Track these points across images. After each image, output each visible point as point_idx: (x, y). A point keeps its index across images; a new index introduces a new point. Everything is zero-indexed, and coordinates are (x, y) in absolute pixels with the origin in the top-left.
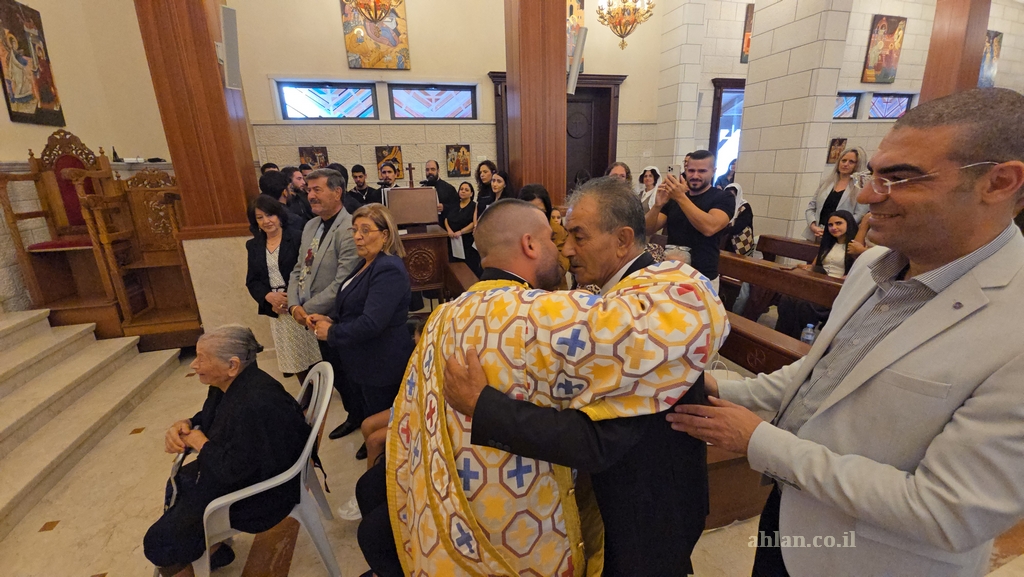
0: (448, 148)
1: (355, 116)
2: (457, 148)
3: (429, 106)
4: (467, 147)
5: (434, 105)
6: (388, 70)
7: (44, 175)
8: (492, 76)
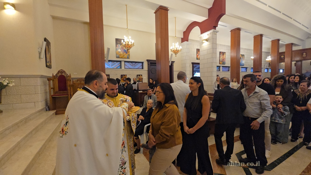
0: (137, 75)
1: (116, 68)
2: (139, 75)
3: (132, 66)
4: (142, 75)
5: (134, 66)
6: (125, 58)
7: (55, 79)
8: (147, 60)
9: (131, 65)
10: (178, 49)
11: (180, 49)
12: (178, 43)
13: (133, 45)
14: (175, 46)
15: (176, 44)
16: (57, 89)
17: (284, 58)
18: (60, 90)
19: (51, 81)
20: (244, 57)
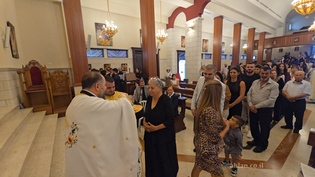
0: (122, 64)
1: (97, 56)
2: (124, 64)
5: (117, 54)
6: (107, 46)
7: (26, 72)
8: (132, 48)
9: (114, 53)
10: (164, 36)
11: (166, 37)
12: (164, 30)
13: (116, 31)
14: (160, 33)
15: (162, 30)
16: (30, 83)
17: (258, 45)
18: (34, 84)
19: (22, 74)
20: (224, 44)
